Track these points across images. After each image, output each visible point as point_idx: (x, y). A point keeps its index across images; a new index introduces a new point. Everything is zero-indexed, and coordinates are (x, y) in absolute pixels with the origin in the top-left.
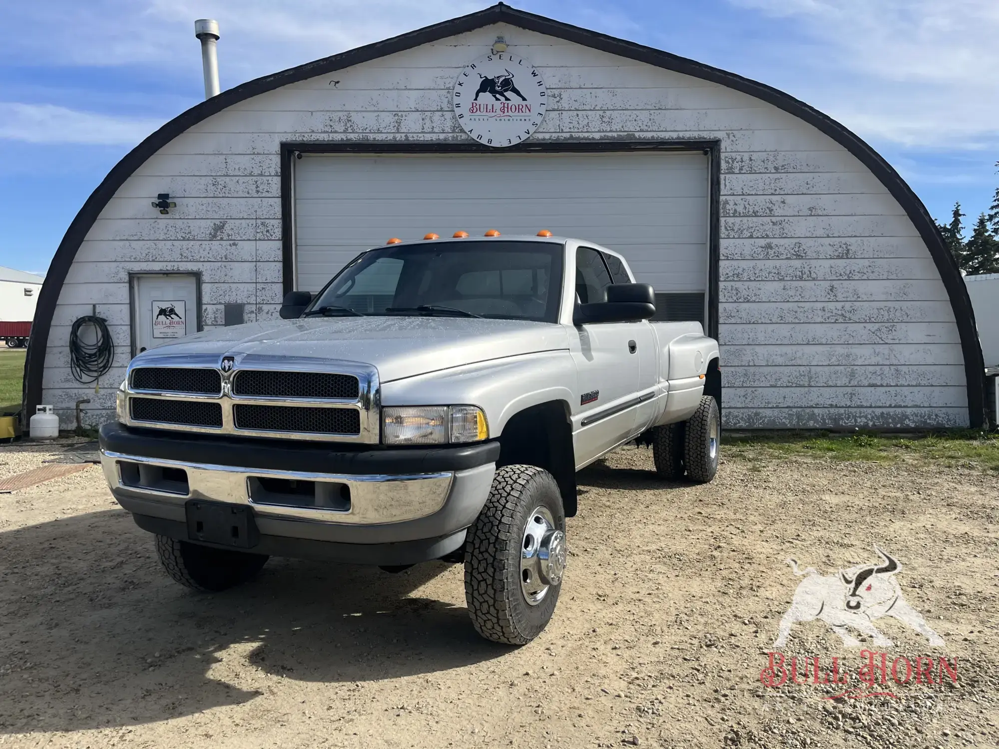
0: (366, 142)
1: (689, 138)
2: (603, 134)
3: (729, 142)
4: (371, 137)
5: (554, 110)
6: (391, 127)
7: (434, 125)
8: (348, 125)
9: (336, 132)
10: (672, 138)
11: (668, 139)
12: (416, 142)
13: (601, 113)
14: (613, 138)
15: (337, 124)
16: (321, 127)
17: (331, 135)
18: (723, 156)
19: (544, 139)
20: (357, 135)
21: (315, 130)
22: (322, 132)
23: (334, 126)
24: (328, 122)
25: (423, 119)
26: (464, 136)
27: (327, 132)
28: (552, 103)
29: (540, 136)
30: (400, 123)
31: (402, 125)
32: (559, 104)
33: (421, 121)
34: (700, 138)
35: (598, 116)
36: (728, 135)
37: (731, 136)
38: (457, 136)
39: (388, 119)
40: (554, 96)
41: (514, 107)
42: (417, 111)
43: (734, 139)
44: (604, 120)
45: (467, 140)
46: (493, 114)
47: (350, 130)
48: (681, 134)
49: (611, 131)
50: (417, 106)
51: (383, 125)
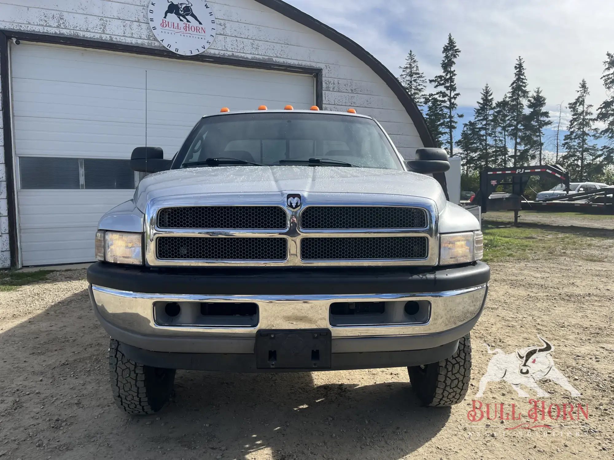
0: (77, 38)
1: (305, 65)
2: (253, 56)
3: (327, 71)
4: (81, 34)
5: (221, 34)
6: (98, 28)
7: (133, 32)
8: (61, 22)
9: (50, 26)
10: (295, 65)
11: (293, 64)
12: (119, 43)
13: (252, 41)
14: (259, 59)
15: (51, 19)
16: (37, 21)
17: (46, 28)
18: (324, 79)
19: (215, 54)
20: (69, 30)
21: (32, 22)
22: (37, 25)
23: (49, 21)
24: (43, 17)
25: (124, 26)
26: (157, 44)
27: (42, 25)
28: (220, 29)
29: (212, 52)
30: (105, 26)
31: (107, 27)
32: (224, 31)
33: (122, 27)
34: (311, 66)
35: (250, 44)
36: (326, 66)
37: (328, 67)
38: (151, 43)
39: (94, 22)
40: (220, 24)
41: (193, 28)
42: (119, 19)
43: (330, 70)
44: (253, 46)
45: (159, 46)
46: (179, 31)
47: (62, 26)
48: (300, 63)
49: (258, 55)
50: (119, 15)
51: (91, 26)
